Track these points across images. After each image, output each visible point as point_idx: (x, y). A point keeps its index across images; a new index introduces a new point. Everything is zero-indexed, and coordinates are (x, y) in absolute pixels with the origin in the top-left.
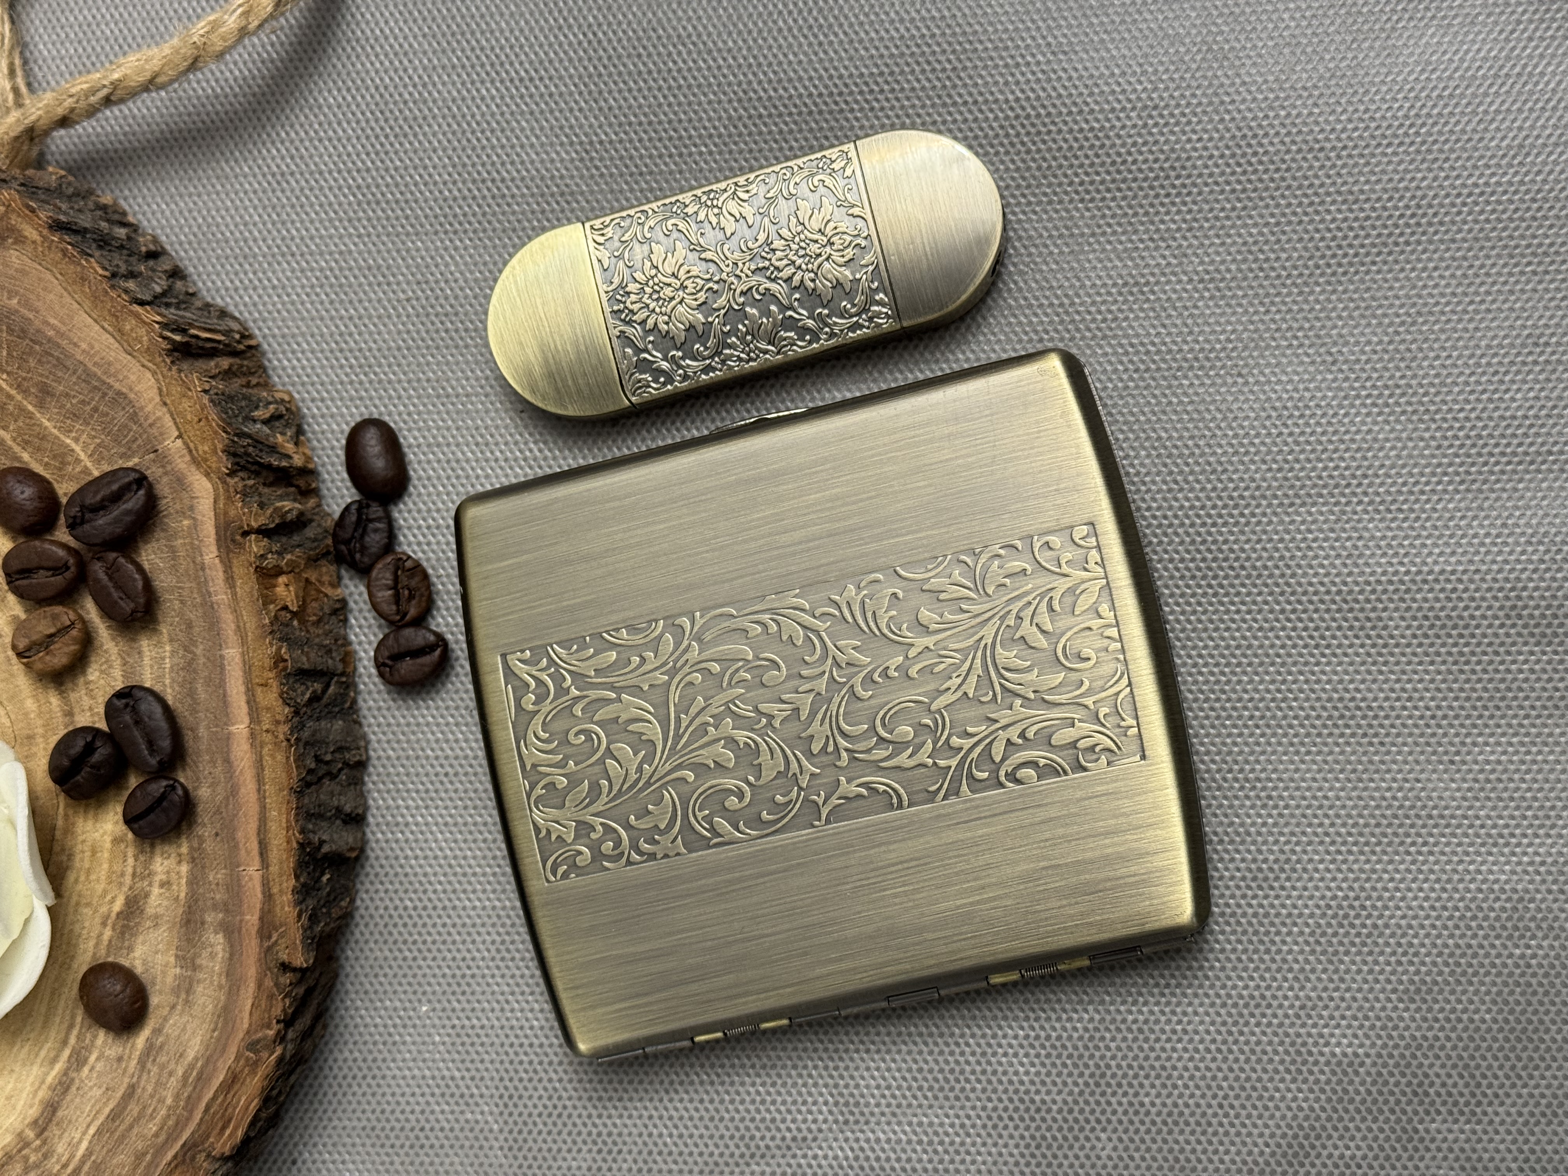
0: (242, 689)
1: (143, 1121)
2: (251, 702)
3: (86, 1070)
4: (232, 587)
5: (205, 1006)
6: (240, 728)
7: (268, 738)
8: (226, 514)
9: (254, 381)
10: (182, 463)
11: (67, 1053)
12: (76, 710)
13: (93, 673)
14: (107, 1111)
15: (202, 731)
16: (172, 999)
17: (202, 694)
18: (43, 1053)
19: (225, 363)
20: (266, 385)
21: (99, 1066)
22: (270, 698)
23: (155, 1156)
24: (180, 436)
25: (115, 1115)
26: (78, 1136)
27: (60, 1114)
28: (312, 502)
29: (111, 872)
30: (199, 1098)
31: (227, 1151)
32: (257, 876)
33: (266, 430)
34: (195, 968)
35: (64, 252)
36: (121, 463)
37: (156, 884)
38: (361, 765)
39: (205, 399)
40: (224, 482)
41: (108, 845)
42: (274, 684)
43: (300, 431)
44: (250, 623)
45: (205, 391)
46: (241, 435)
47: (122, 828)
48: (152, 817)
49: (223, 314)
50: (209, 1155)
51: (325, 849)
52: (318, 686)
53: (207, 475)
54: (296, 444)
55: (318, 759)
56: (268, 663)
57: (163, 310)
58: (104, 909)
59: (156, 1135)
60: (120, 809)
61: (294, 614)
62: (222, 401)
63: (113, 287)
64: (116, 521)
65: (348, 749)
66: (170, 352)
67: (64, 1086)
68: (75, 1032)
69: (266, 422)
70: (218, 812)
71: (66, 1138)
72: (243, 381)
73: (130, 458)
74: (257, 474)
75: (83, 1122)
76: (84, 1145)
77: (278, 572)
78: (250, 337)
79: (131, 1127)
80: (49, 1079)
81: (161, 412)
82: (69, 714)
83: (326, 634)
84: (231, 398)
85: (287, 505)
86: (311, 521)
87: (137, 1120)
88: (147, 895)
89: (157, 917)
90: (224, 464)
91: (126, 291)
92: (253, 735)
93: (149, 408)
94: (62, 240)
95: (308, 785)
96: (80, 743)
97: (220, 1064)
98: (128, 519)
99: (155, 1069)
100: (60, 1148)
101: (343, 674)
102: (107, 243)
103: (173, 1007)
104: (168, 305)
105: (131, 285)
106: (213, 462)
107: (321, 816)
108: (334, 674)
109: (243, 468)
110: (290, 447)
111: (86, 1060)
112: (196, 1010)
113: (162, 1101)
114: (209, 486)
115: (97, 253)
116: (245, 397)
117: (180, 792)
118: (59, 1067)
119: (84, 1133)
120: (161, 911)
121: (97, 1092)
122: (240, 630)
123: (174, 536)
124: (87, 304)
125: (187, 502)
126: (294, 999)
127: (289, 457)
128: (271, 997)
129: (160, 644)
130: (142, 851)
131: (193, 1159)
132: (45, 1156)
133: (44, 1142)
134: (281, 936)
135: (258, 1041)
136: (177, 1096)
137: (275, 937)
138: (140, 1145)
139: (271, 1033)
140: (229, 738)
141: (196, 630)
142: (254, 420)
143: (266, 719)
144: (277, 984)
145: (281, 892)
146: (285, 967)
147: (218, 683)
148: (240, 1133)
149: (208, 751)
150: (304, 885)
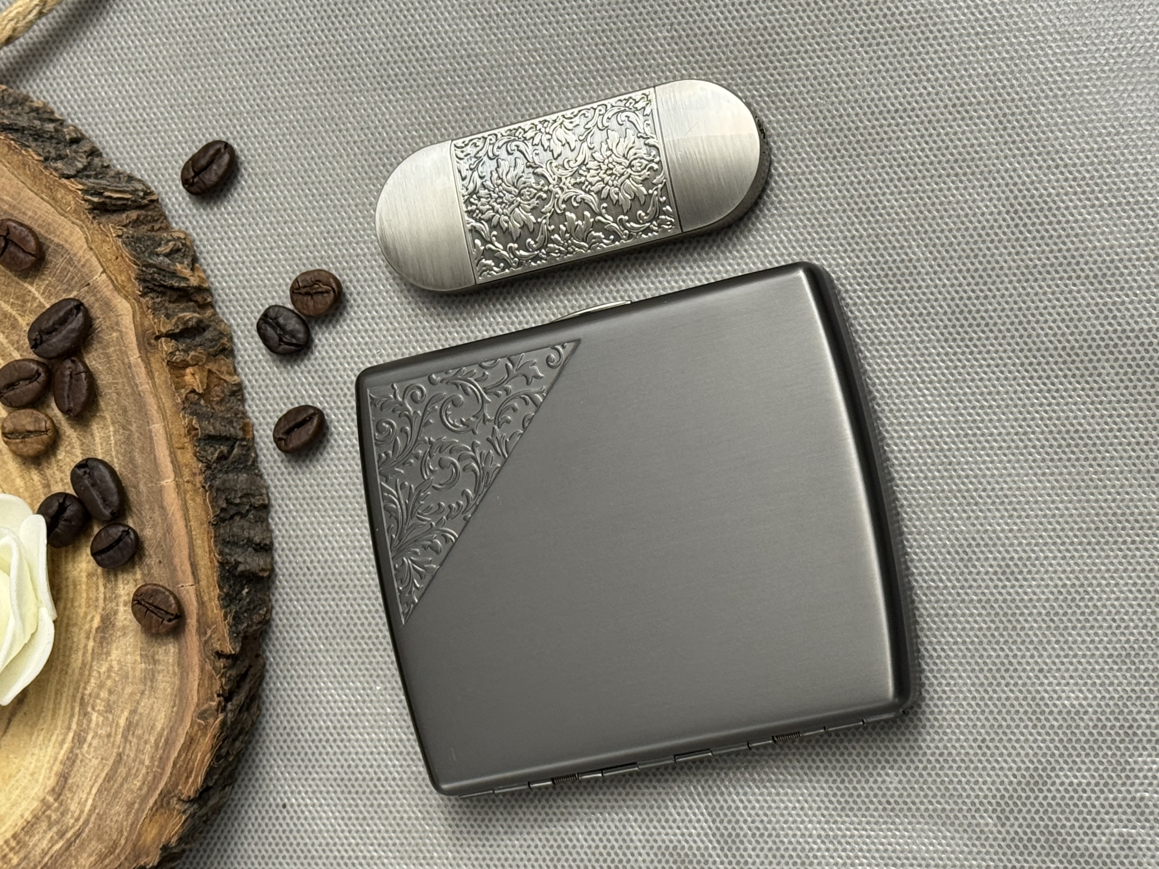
0: (167, 452)
1: (130, 779)
2: (174, 462)
3: (85, 746)
4: (152, 378)
5: (165, 689)
6: (168, 482)
7: (189, 487)
8: (142, 325)
9: (157, 226)
10: (107, 291)
11: (71, 735)
12: (52, 482)
13: (61, 455)
14: (103, 775)
15: (142, 487)
16: (142, 687)
17: (139, 460)
18: (54, 738)
19: (134, 214)
20: (166, 228)
21: (95, 743)
22: (187, 457)
23: (140, 805)
24: (104, 271)
25: (110, 778)
26: (84, 796)
27: (70, 781)
28: (209, 312)
29: (88, 598)
30: (168, 758)
31: (192, 794)
32: (192, 590)
33: (167, 261)
34: (155, 662)
35: (9, 146)
36: (64, 296)
37: (121, 604)
38: (266, 507)
39: (119, 242)
40: (139, 302)
41: (84, 579)
42: (189, 446)
43: (195, 260)
44: (168, 404)
45: (119, 236)
46: (149, 266)
47: (93, 564)
48: (111, 552)
49: (130, 178)
50: (179, 799)
51: (241, 568)
52: (224, 449)
53: (126, 298)
54: (193, 270)
55: (228, 501)
56: (183, 432)
57: (84, 180)
58: (87, 627)
59: (140, 789)
60: (89, 551)
61: (201, 395)
62: (132, 242)
63: (46, 168)
64: (65, 338)
65: (253, 496)
66: (91, 211)
67: (71, 760)
68: (75, 720)
69: (167, 255)
70: (159, 545)
71: (76, 799)
72: (148, 226)
73: (70, 291)
74: (163, 294)
75: (88, 783)
76: (90, 802)
77: (186, 365)
78: (151, 194)
79: (122, 785)
80: (60, 757)
81: (89, 255)
82: (48, 486)
83: (228, 410)
84: (139, 240)
85: (188, 315)
86: (209, 326)
87: (125, 779)
88: (116, 613)
89: (124, 628)
90: (137, 288)
91: (56, 170)
92: (178, 486)
93: (81, 253)
94: (7, 137)
95: (223, 520)
96: (55, 506)
97: (180, 731)
98: (73, 335)
99: (135, 740)
100: (73, 807)
101: (243, 439)
102: (40, 136)
103: (143, 693)
104: (88, 177)
105: (59, 165)
106: (129, 287)
107: (236, 544)
108: (236, 440)
109: (152, 290)
110: (187, 272)
111: (85, 740)
112: (160, 693)
113: (142, 762)
114: (128, 305)
115: (33, 144)
116: (149, 238)
117: (132, 536)
118: (67, 746)
119: (89, 793)
120: (127, 623)
121: (95, 762)
122: (161, 409)
123: (107, 346)
124: (29, 183)
125: (114, 319)
126: (229, 679)
127: (187, 279)
128: (211, 677)
129: (105, 427)
130: (109, 581)
131: (168, 803)
132: (62, 814)
133: (61, 804)
134: (214, 632)
135: (205, 711)
136: (152, 758)
137: (209, 632)
138: (129, 797)
139: (214, 704)
140: (161, 490)
141: (130, 413)
142: (158, 255)
143: (186, 472)
144: (214, 668)
145: (210, 599)
146: (219, 655)
147: (150, 451)
148: (200, 780)
149: (148, 501)
150: (227, 594)
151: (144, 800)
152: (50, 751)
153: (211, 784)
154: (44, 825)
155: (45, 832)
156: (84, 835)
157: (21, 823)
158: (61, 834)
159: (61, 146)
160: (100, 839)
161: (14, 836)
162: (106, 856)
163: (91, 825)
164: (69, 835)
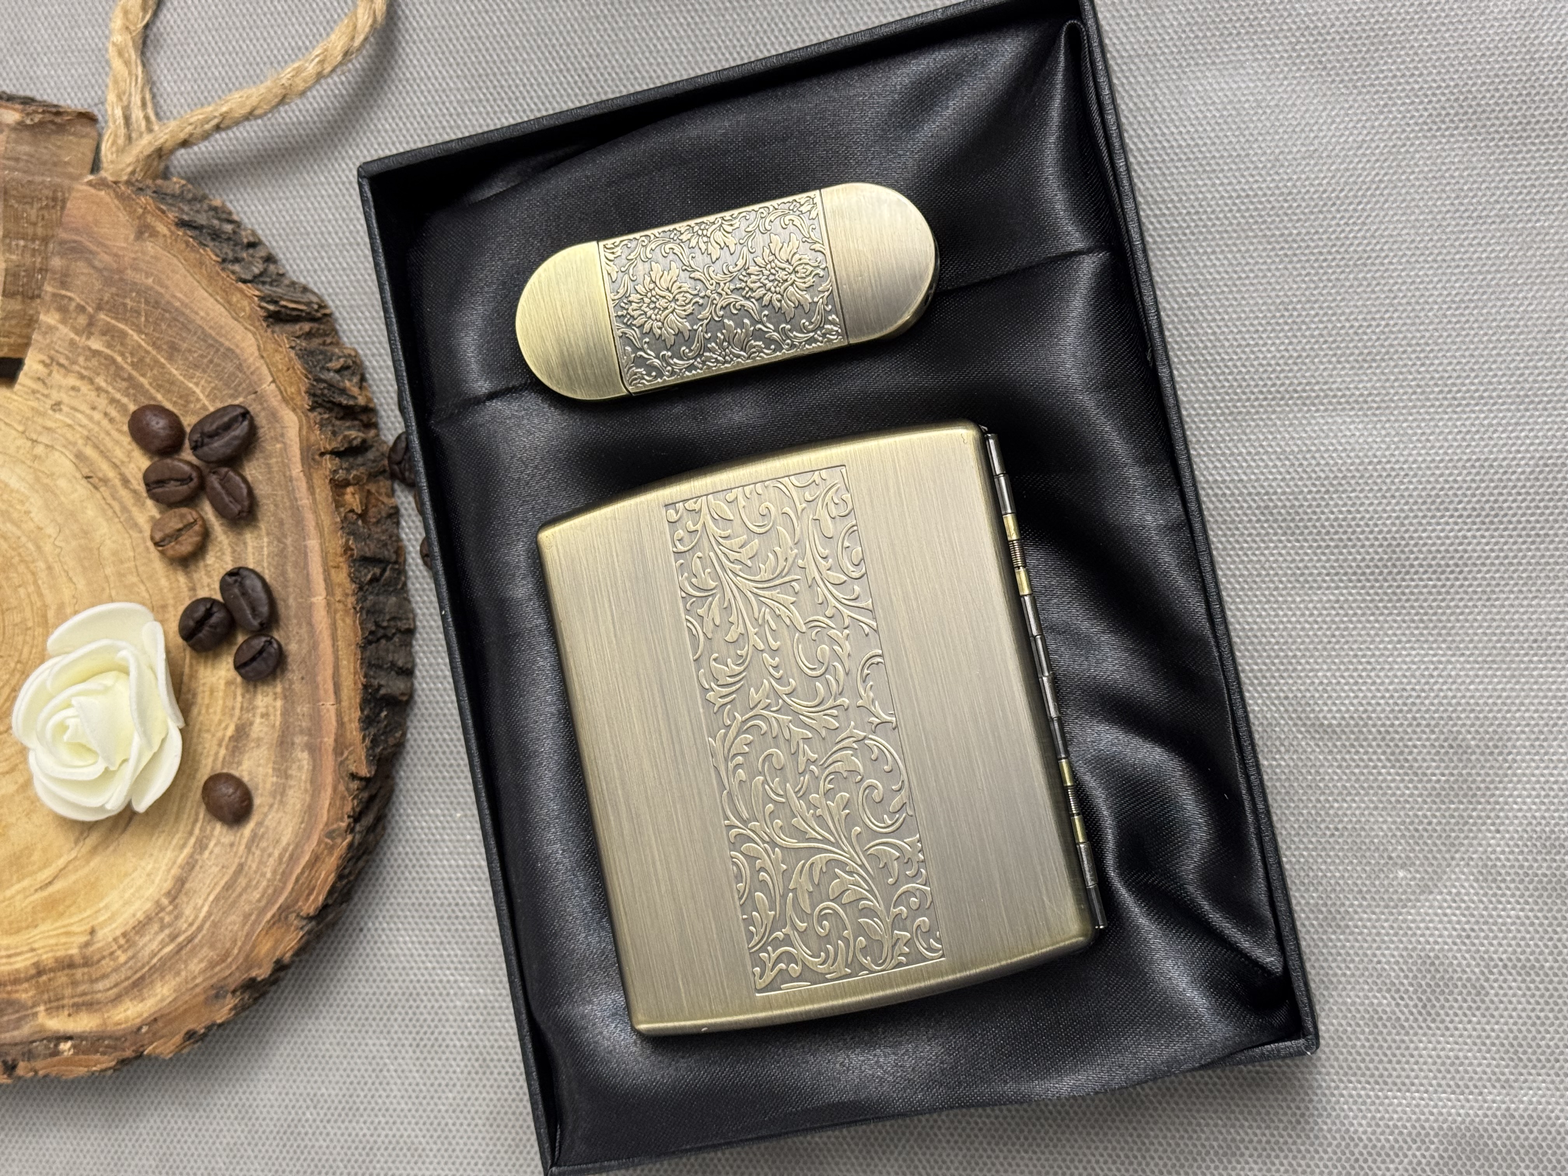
0: (321, 570)
1: (250, 890)
2: (327, 580)
3: (206, 854)
4: (313, 493)
5: (295, 805)
6: (319, 599)
7: (340, 606)
8: (308, 439)
9: (329, 340)
10: (275, 401)
11: (192, 840)
12: (199, 586)
13: (210, 558)
14: (222, 883)
15: (291, 601)
16: (271, 800)
17: (291, 574)
18: (174, 842)
19: (307, 326)
20: (337, 343)
21: (217, 850)
22: (341, 576)
23: (258, 916)
24: (274, 381)
25: (229, 886)
26: (200, 902)
27: (187, 886)
28: (372, 433)
29: (225, 707)
30: (291, 873)
31: (312, 912)
32: (333, 710)
33: (337, 377)
34: (287, 777)
35: (187, 243)
36: (230, 402)
37: (258, 716)
38: (410, 632)
39: (292, 354)
40: (306, 416)
41: (222, 686)
42: (344, 566)
43: (363, 379)
44: (326, 521)
45: (292, 348)
46: (319, 380)
47: (233, 674)
48: (255, 664)
49: (305, 289)
50: (298, 915)
51: (383, 691)
52: (377, 571)
53: (294, 410)
54: (361, 388)
55: (377, 624)
56: (340, 550)
57: (261, 287)
58: (220, 734)
59: (259, 901)
60: (231, 660)
61: (359, 516)
62: (305, 355)
63: (223, 269)
64: (228, 444)
65: (400, 619)
66: (266, 318)
67: (190, 865)
68: (199, 825)
69: (338, 371)
70: (303, 661)
71: (192, 904)
72: (320, 341)
73: (236, 398)
74: (330, 410)
75: (206, 889)
76: (205, 909)
77: (346, 484)
78: (325, 307)
79: (240, 895)
80: (180, 861)
81: (260, 363)
82: (194, 589)
83: (383, 532)
84: (311, 353)
85: (353, 433)
86: (371, 446)
87: (245, 890)
88: (251, 724)
89: (259, 739)
90: (306, 402)
91: (233, 272)
92: (329, 604)
93: (251, 360)
94: (185, 234)
95: (370, 643)
96: (202, 610)
97: (306, 847)
98: (236, 442)
99: (258, 853)
100: (188, 911)
101: (396, 562)
102: (218, 236)
103: (271, 806)
104: (264, 283)
105: (237, 268)
106: (298, 401)
107: (380, 667)
108: (388, 562)
109: (321, 406)
110: (355, 391)
111: (206, 847)
112: (288, 808)
113: (263, 875)
114: (295, 418)
115: (211, 244)
116: (322, 353)
117: (275, 646)
118: (187, 851)
119: (205, 900)
120: (262, 735)
121: (215, 869)
122: (319, 526)
123: (269, 457)
124: (204, 282)
125: (279, 430)
126: (361, 801)
127: (355, 398)
128: (343, 798)
129: (259, 537)
130: (248, 691)
131: (286, 918)
132: (177, 918)
133: (176, 907)
134: (350, 753)
135: (334, 831)
136: (274, 872)
137: (346, 754)
138: (247, 908)
139: (344, 825)
140: (311, 607)
141: (287, 526)
142: (328, 370)
143: (338, 592)
144: (348, 789)
145: (350, 721)
146: (354, 776)
147: (303, 566)
148: (321, 898)
149: (296, 616)
150: (367, 717)
151: (263, 911)
152: (169, 854)
153: (330, 902)
154: (156, 927)
155: (157, 933)
156: (196, 941)
157: (132, 922)
158: (173, 937)
159: (238, 248)
160: (212, 946)
161: (124, 935)
162: (217, 964)
163: (204, 932)
164: (181, 939)
